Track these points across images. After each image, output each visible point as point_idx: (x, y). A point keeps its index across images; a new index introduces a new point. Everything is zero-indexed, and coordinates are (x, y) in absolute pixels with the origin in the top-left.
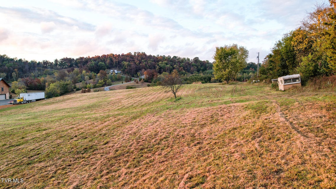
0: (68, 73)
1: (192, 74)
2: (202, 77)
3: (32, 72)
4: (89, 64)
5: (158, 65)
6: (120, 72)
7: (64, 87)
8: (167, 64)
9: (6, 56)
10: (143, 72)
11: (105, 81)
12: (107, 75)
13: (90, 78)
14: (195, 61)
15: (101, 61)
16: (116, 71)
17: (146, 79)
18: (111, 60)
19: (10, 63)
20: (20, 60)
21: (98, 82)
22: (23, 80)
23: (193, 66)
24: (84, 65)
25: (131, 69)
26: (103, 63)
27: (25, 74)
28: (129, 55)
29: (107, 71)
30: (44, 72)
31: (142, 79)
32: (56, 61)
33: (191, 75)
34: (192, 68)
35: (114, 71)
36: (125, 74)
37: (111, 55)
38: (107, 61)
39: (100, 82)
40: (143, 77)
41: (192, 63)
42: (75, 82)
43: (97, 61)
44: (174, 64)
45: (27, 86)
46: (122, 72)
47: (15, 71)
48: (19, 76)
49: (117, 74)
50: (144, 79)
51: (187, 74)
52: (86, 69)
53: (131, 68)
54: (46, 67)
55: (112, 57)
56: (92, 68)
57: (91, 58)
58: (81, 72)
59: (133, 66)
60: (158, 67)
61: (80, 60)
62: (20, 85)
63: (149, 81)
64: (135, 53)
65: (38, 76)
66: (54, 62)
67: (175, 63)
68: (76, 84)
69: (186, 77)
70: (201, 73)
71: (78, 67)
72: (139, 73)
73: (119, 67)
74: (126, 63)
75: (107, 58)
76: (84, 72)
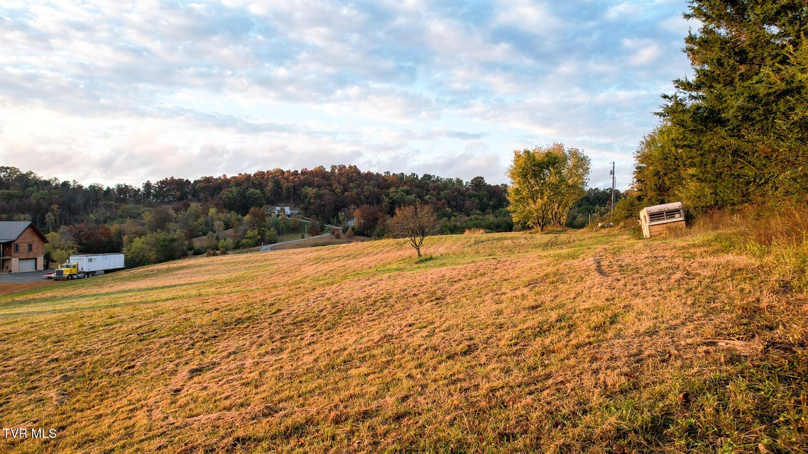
0: (174, 215)
1: (468, 215)
2: (492, 223)
3: (92, 213)
4: (225, 193)
5: (387, 195)
6: (298, 212)
7: (166, 246)
8: (408, 193)
9: (32, 175)
10: (352, 211)
11: (262, 233)
12: (267, 219)
13: (228, 226)
14: (476, 185)
15: (254, 186)
16: (288, 210)
17: (360, 227)
18: (277, 183)
19: (41, 191)
20: (65, 184)
21: (246, 236)
22: (71, 231)
23: (470, 197)
24: (212, 195)
25: (324, 206)
26: (258, 191)
27: (76, 217)
28: (320, 173)
29: (266, 209)
30: (120, 212)
31: (350, 229)
32: (148, 185)
33: (466, 218)
34: (468, 203)
35: (283, 210)
36: (309, 217)
37: (275, 173)
38: (266, 185)
39: (249, 236)
40: (352, 223)
41: (468, 189)
42: (192, 234)
43: (245, 185)
44: (425, 192)
45: (80, 243)
46: (302, 212)
47: (52, 210)
48: (60, 221)
49: (289, 216)
50: (353, 229)
51: (455, 216)
52: (216, 205)
53: (323, 202)
54: (124, 201)
55: (278, 176)
56: (232, 201)
57: (230, 180)
58: (206, 212)
59: (328, 197)
60: (387, 199)
61: (202, 185)
62: (63, 242)
63: (366, 232)
64: (333, 167)
65: (105, 222)
66: (142, 189)
67: (428, 191)
68: (194, 240)
69: (454, 223)
70: (489, 214)
71: (199, 200)
72: (341, 215)
73: (294, 200)
74: (311, 191)
75: (268, 179)
76: (212, 211)
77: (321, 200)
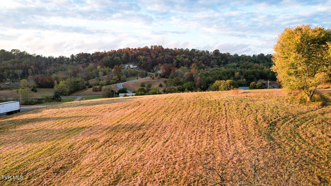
0: (82, 69)
1: (212, 68)
2: (225, 72)
3: (48, 68)
4: (104, 59)
5: (176, 59)
6: (136, 67)
7: (75, 85)
8: (185, 57)
9: (25, 53)
10: (159, 66)
11: (119, 78)
12: (122, 70)
13: (105, 74)
14: (215, 53)
15: (117, 55)
16: (131, 66)
17: (163, 74)
18: (127, 54)
19: (28, 60)
21: (112, 79)
23: (213, 59)
24: (99, 60)
25: (147, 64)
26: (119, 58)
27: (41, 71)
28: (146, 49)
29: (122, 66)
30: (60, 68)
31: (159, 75)
32: (72, 56)
34: (212, 62)
35: (129, 66)
36: (141, 69)
37: (126, 50)
38: (122, 55)
39: (114, 78)
40: (160, 72)
41: (212, 55)
42: (88, 79)
43: (113, 55)
44: (192, 57)
45: (38, 84)
46: (138, 67)
47: (31, 68)
48: (35, 73)
49: (132, 69)
51: (207, 68)
52: (101, 65)
53: (147, 62)
54: (62, 63)
55: (128, 51)
56: (108, 63)
57: (107, 53)
58: (96, 67)
59: (149, 60)
60: (175, 61)
61: (95, 55)
63: (166, 76)
64: (152, 47)
65: (54, 73)
66: (70, 58)
67: (194, 57)
68: (89, 81)
69: (206, 72)
70: (221, 67)
71: (94, 62)
72: (155, 68)
73: (135, 62)
74: (141, 57)
75: (123, 52)
76: (99, 67)
77: (146, 61)
